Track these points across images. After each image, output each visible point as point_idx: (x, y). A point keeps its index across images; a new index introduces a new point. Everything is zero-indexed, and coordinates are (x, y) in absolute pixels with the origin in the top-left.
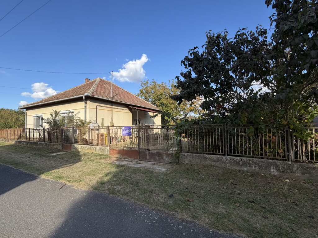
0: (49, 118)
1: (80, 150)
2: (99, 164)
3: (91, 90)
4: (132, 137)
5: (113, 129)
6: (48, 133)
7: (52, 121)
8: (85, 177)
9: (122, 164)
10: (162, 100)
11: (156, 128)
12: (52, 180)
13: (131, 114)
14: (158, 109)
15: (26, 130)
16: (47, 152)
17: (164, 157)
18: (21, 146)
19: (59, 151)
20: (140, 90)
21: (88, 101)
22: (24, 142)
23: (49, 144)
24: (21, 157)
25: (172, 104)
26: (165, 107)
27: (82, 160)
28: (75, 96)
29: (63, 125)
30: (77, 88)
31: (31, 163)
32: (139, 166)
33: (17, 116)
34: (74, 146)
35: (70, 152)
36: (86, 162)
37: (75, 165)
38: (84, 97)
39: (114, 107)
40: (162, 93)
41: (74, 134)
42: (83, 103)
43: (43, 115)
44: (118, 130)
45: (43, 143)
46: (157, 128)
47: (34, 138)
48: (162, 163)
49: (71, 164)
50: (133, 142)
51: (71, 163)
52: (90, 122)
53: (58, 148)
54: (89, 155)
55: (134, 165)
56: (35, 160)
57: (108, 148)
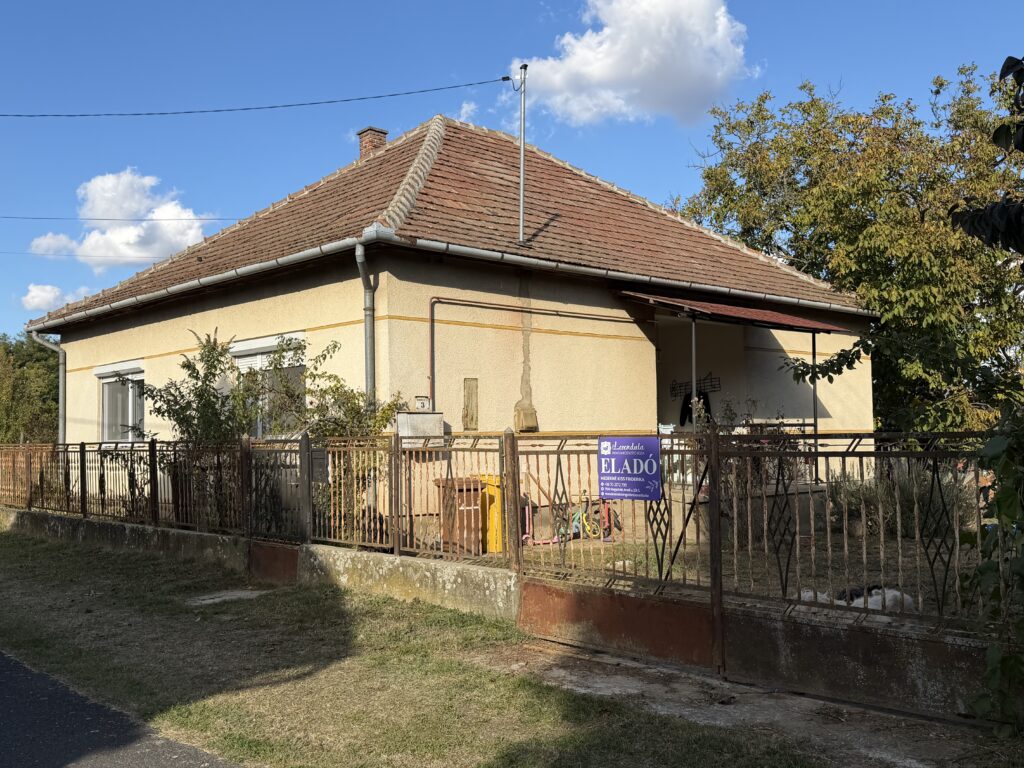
0: (173, 384)
1: (343, 580)
2: (461, 677)
3: (400, 202)
4: (668, 510)
5: (537, 453)
6: (174, 469)
7: (189, 403)
8: (384, 757)
9: (607, 693)
10: (879, 236)
11: (844, 455)
12: (213, 757)
13: (650, 349)
14: (847, 302)
15: (66, 451)
16: (171, 586)
17: (916, 670)
18: (43, 542)
19: (231, 580)
20: (709, 177)
21: (385, 277)
22: (60, 519)
23: (181, 539)
24: (51, 608)
25: (960, 263)
26: (905, 284)
27: (361, 646)
28: (313, 246)
29: (250, 427)
30: (318, 195)
31: (102, 643)
32: (721, 718)
33: (18, 372)
34: (312, 554)
35: (288, 589)
36: (382, 663)
37: (322, 675)
38: (359, 252)
39: (536, 304)
40: (873, 179)
41: (311, 477)
42: (356, 285)
43: (141, 365)
44: (574, 457)
45: (150, 528)
46: (854, 454)
47: (103, 500)
48: (897, 712)
49: (300, 670)
50: (676, 539)
51: (303, 663)
52: (397, 407)
53: (229, 565)
54: (398, 618)
55: (686, 712)
56: (118, 626)
57: (514, 574)
